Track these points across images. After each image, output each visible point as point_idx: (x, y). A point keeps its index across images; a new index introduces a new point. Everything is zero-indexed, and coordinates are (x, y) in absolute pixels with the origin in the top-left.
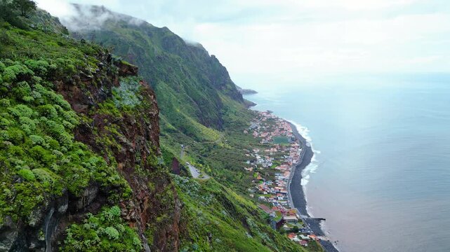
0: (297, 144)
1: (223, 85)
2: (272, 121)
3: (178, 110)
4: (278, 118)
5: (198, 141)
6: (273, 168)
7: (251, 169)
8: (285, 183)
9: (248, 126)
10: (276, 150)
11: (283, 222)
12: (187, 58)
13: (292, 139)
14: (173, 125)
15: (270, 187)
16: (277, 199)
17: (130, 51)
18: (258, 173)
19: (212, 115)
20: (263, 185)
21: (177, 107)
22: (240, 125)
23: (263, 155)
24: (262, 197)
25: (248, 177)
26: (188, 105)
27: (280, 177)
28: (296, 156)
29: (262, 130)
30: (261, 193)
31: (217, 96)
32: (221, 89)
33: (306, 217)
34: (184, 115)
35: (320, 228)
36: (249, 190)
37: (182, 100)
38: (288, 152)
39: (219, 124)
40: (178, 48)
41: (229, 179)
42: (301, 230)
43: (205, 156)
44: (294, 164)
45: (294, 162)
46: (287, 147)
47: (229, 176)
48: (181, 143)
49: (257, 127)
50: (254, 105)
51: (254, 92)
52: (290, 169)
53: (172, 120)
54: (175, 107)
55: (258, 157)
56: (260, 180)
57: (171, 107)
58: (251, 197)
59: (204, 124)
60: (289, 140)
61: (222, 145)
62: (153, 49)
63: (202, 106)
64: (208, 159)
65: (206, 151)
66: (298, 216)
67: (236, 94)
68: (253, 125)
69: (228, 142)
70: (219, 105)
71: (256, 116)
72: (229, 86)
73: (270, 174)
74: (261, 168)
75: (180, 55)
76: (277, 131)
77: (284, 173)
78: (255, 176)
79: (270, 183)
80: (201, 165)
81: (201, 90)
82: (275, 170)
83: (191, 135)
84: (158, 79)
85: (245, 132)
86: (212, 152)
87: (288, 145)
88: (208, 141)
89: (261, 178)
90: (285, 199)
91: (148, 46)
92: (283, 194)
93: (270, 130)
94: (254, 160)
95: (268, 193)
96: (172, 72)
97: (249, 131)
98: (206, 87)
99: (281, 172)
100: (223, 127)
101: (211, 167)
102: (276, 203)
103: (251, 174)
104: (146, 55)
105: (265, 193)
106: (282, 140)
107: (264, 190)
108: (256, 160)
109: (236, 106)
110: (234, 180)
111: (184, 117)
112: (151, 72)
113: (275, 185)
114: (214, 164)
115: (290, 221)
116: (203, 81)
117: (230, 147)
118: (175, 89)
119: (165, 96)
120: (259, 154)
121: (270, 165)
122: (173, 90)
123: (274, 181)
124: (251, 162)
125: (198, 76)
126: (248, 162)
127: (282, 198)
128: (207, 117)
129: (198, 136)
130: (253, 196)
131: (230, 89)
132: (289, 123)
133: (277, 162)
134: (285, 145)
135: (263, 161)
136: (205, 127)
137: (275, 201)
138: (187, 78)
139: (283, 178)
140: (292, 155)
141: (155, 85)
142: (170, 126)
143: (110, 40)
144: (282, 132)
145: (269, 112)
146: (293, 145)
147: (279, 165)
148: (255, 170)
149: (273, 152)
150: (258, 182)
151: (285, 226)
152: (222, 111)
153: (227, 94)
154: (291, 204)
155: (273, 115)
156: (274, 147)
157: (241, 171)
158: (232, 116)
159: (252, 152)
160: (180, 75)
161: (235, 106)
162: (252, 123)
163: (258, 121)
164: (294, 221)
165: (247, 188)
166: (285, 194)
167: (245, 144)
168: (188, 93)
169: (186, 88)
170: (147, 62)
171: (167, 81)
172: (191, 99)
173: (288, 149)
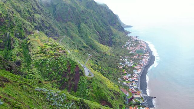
0: (147, 54)
1: (115, 24)
2: (137, 41)
3: (90, 37)
4: (140, 40)
5: (98, 52)
6: (133, 67)
7: (121, 67)
8: (138, 75)
9: (125, 44)
10: (136, 57)
11: (132, 98)
12: (98, 12)
13: (146, 52)
14: (87, 44)
15: (129, 77)
16: (132, 84)
17: (69, 8)
18: (125, 70)
19: (107, 39)
20: (126, 76)
21: (90, 35)
22: (120, 44)
23: (129, 60)
24: (125, 83)
25: (119, 71)
26: (95, 34)
27: (136, 72)
28: (146, 61)
29: (131, 46)
30: (125, 81)
31: (110, 30)
32: (113, 26)
33: (146, 95)
34: (92, 39)
35: (152, 103)
36: (119, 78)
37: (92, 32)
38: (142, 58)
39: (110, 43)
40: (93, 7)
41: (109, 73)
42: (141, 104)
43: (100, 60)
44: (144, 65)
45: (145, 64)
46: (142, 55)
47: (110, 71)
48: (89, 53)
49: (129, 45)
50: (130, 33)
51: (131, 27)
52: (142, 68)
53: (87, 42)
54: (88, 35)
55: (126, 61)
56: (125, 73)
57: (86, 35)
58: (118, 83)
59: (102, 44)
60: (144, 52)
61: (109, 54)
62: (80, 7)
63: (102, 35)
64: (101, 61)
65: (101, 57)
66: (141, 95)
67: (121, 28)
68: (127, 43)
69: (113, 53)
70: (111, 34)
71: (130, 38)
72: (117, 24)
73: (130, 71)
74: (127, 67)
75: (94, 10)
76: (139, 47)
77: (138, 70)
78: (123, 71)
79: (130, 75)
80: (96, 65)
81: (103, 27)
82: (134, 68)
83: (95, 49)
84: (82, 22)
85: (123, 47)
86: (104, 58)
87: (143, 54)
88: (102, 52)
89: (126, 72)
90: (136, 85)
91: (78, 6)
92: (136, 81)
93: (135, 46)
94: (124, 62)
95: (128, 81)
96: (89, 18)
97: (125, 47)
98: (105, 25)
99: (137, 70)
100: (112, 44)
101: (101, 66)
102: (131, 87)
103: (121, 70)
104: (77, 10)
105: (127, 80)
106: (140, 51)
107: (126, 79)
108: (125, 62)
109: (121, 34)
110: (112, 73)
111: (92, 41)
112: (79, 19)
113: (133, 76)
114: (103, 64)
115: (137, 98)
116: (104, 23)
117: (113, 55)
118: (89, 27)
119: (84, 30)
120: (127, 59)
121: (132, 65)
122: (88, 28)
123: (132, 74)
124: (122, 63)
125: (102, 20)
126: (121, 64)
127: (135, 84)
128: (104, 40)
129: (98, 49)
130: (120, 82)
131: (118, 26)
132: (145, 42)
133: (136, 64)
134: (141, 54)
135: (129, 63)
136: (102, 45)
137: (131, 85)
138: (96, 21)
139: (137, 73)
140: (144, 60)
141: (80, 25)
142: (85, 45)
143: (60, 4)
144: (141, 48)
145: (136, 37)
146: (145, 55)
147: (136, 65)
148: (124, 68)
149: (135, 58)
150: (124, 74)
151: (134, 101)
152: (112, 37)
153: (116, 28)
154: (139, 88)
155: (138, 39)
156: (136, 55)
157: (116, 68)
158: (117, 39)
159: (124, 58)
160: (92, 20)
161: (119, 34)
162: (127, 42)
163: (130, 41)
164: (139, 98)
165: (118, 77)
166: (137, 81)
167: (121, 54)
168: (95, 29)
169: (95, 26)
170: (77, 14)
171: (86, 23)
172: (97, 32)
173: (143, 57)
